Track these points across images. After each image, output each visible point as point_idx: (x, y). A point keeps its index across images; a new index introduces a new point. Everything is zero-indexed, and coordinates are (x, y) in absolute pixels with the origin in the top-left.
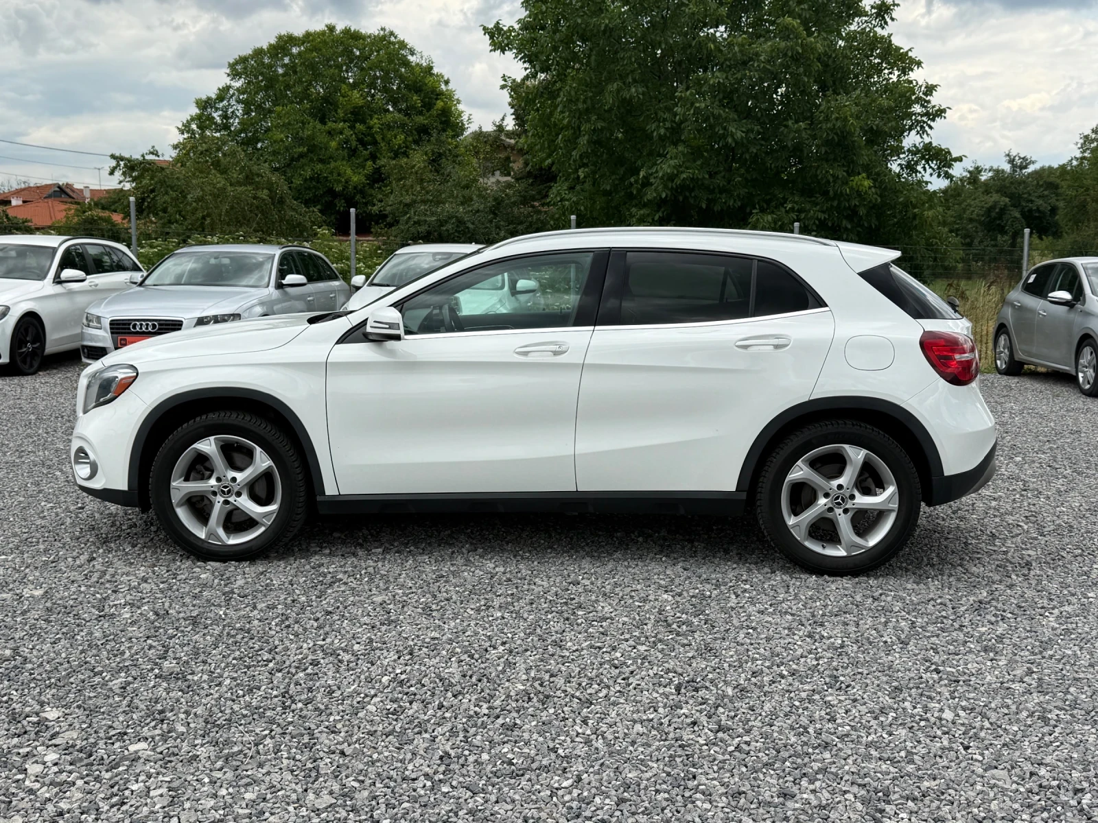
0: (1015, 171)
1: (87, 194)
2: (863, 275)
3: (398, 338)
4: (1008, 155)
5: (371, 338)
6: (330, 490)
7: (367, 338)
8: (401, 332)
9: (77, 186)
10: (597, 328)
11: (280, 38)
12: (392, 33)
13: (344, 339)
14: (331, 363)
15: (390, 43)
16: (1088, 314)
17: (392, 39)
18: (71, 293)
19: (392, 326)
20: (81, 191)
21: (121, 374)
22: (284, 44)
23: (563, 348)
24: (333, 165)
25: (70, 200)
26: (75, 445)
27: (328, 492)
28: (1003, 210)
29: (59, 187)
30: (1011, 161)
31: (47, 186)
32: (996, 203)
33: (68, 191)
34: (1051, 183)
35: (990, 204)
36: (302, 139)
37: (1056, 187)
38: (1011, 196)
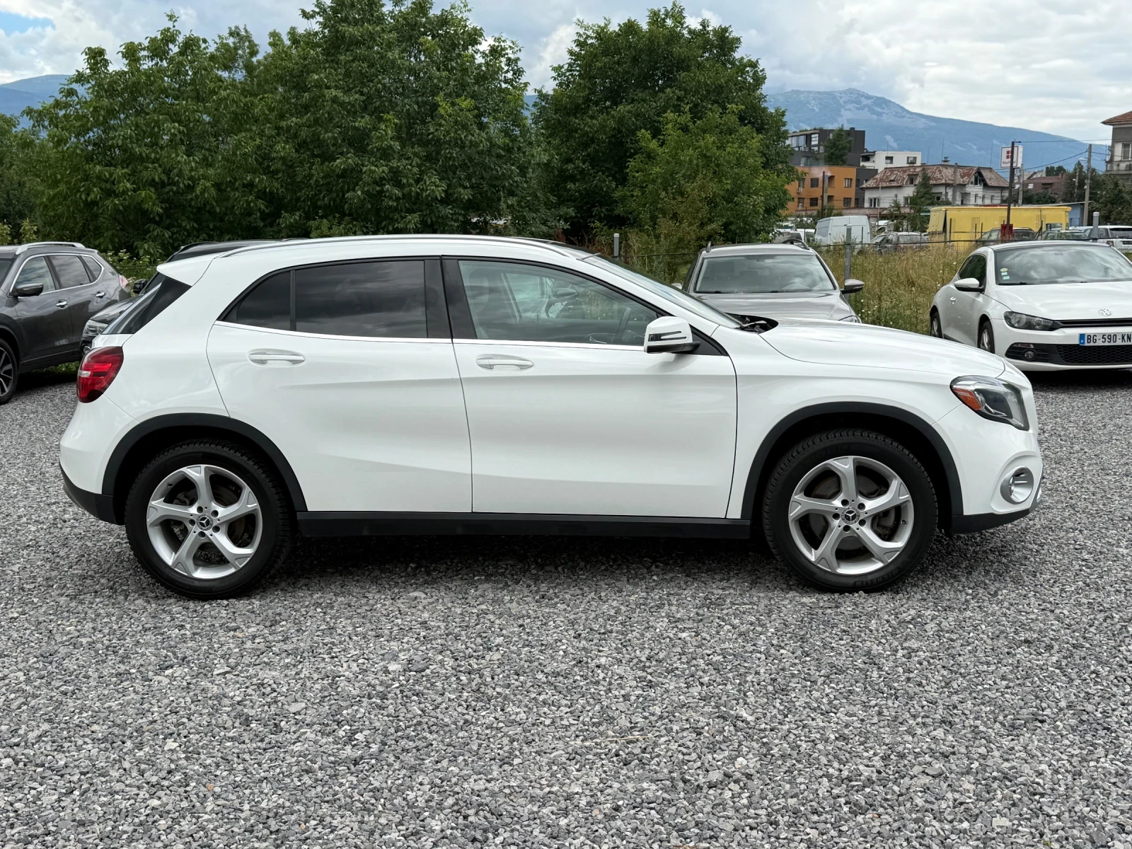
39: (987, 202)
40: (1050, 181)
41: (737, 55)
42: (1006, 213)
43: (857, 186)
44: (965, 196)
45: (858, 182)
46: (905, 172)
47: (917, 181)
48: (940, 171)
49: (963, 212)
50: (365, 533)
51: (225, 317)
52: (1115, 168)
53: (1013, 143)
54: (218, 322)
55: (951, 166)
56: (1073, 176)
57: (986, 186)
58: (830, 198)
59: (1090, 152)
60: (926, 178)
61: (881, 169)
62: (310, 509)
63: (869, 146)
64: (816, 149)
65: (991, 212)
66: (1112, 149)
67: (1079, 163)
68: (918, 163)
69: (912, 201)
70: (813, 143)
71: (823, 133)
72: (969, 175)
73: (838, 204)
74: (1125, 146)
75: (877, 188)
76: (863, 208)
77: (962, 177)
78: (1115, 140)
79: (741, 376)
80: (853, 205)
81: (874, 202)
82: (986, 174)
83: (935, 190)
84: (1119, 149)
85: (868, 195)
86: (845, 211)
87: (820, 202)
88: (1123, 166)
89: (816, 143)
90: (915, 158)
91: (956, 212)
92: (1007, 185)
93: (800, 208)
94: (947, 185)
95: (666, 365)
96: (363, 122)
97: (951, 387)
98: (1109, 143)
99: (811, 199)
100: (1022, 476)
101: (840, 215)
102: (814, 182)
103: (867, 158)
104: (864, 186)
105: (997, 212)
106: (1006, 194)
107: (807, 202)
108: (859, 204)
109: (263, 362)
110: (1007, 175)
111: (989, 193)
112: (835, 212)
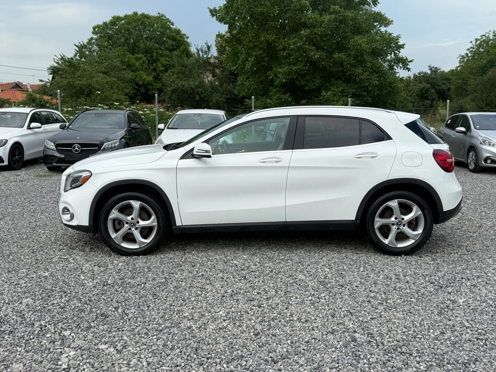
0: (432, 73)
1: (29, 87)
2: (406, 125)
3: (209, 157)
4: (430, 66)
5: (196, 156)
6: (178, 223)
7: (193, 156)
8: (211, 154)
9: (24, 83)
10: (294, 150)
11: (114, 17)
12: (163, 15)
13: (183, 157)
14: (178, 168)
15: (162, 19)
16: (472, 137)
17: (164, 18)
18: (36, 133)
19: (207, 152)
20: (26, 85)
21: (84, 174)
22: (116, 20)
23: (280, 160)
24: (137, 73)
25: (21, 89)
26: (61, 206)
27: (178, 224)
28: (427, 90)
29: (16, 84)
30: (431, 69)
31: (11, 83)
32: (425, 87)
33: (20, 85)
34: (447, 78)
35: (422, 87)
36: (125, 62)
37: (450, 79)
38: (431, 84)
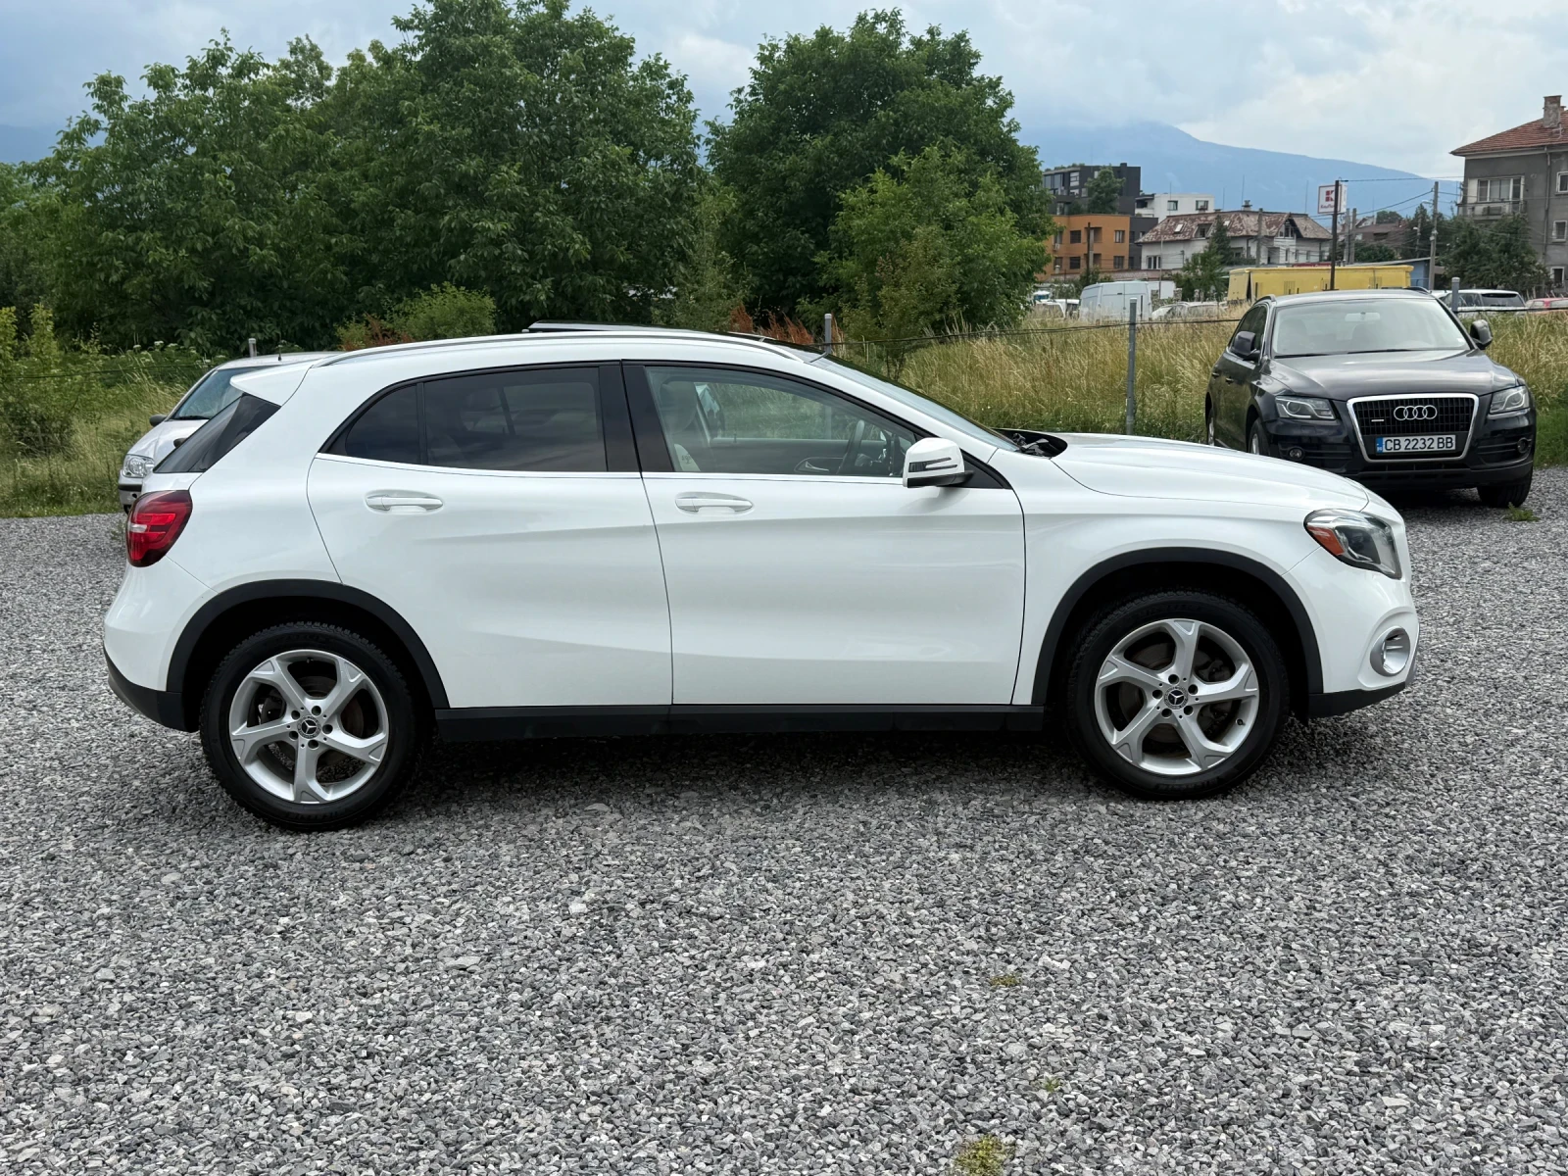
39: (1302, 259)
40: (1385, 231)
41: (976, 73)
42: (1328, 276)
43: (1132, 239)
44: (1273, 252)
45: (1133, 236)
46: (1193, 221)
47: (1209, 234)
48: (1240, 220)
49: (1271, 275)
50: (529, 735)
51: (330, 447)
52: (1469, 212)
53: (1337, 182)
54: (320, 455)
55: (1254, 213)
56: (1413, 223)
57: (1299, 237)
58: (1097, 256)
59: (1436, 192)
60: (1221, 229)
61: (1162, 218)
62: (452, 705)
63: (1146, 188)
64: (1076, 191)
65: (1308, 274)
66: (1464, 187)
67: (1421, 207)
68: (1211, 209)
69: (1204, 259)
70: (1072, 184)
71: (1085, 171)
72: (1277, 224)
73: (1107, 264)
74: (1482, 183)
75: (1157, 243)
76: (1139, 269)
77: (1269, 227)
78: (1468, 176)
79: (1030, 515)
80: (1126, 266)
81: (1154, 261)
82: (1300, 223)
83: (1234, 245)
84: (1474, 186)
85: (1145, 253)
86: (1113, 276)
87: (1083, 262)
88: (1479, 209)
89: (1077, 183)
90: (1206, 202)
91: (1263, 274)
92: (1328, 235)
93: (1057, 271)
94: (1248, 238)
95: (932, 503)
96: (472, 165)
97: (1305, 524)
98: (1462, 180)
99: (1072, 259)
100: (1397, 639)
101: (1109, 280)
102: (1075, 236)
103: (1143, 204)
104: (1141, 240)
105: (1317, 274)
106: (1327, 249)
107: (1066, 262)
108: (1134, 265)
109: (385, 508)
110: (1327, 223)
111: (1303, 249)
112: (1101, 276)
